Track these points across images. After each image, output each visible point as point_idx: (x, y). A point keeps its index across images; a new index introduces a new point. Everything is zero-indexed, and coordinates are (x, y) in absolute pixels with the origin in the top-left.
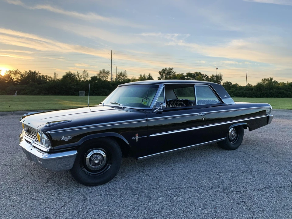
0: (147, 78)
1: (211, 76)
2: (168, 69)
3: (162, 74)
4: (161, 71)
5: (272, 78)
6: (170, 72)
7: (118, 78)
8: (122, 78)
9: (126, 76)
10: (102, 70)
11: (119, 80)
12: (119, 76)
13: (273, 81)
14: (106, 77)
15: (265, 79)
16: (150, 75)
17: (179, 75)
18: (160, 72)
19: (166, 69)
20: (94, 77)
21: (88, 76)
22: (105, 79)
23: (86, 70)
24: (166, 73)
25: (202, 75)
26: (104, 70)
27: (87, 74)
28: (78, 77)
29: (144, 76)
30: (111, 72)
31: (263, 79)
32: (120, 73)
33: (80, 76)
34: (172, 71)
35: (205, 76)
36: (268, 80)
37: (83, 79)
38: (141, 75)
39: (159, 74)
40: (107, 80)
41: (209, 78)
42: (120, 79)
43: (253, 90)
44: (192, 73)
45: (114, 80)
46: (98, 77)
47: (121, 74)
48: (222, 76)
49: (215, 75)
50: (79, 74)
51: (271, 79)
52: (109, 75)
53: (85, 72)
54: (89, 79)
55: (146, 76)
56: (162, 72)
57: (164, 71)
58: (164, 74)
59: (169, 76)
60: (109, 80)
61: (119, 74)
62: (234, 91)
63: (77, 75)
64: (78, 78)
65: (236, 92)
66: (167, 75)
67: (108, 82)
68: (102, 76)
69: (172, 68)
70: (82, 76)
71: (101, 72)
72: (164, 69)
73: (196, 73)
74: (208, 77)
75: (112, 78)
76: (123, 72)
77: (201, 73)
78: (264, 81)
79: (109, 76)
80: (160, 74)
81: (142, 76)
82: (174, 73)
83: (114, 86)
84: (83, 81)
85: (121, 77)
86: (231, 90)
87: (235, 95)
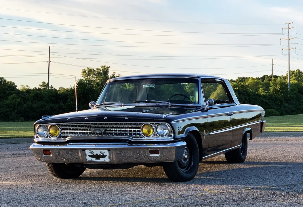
5: (108, 68)
13: (110, 75)
15: (90, 71)
31: (86, 69)
36: (99, 74)
43: (67, 99)
51: (105, 71)
62: (19, 104)
65: (25, 105)
78: (89, 74)
86: (8, 102)
87: (22, 116)
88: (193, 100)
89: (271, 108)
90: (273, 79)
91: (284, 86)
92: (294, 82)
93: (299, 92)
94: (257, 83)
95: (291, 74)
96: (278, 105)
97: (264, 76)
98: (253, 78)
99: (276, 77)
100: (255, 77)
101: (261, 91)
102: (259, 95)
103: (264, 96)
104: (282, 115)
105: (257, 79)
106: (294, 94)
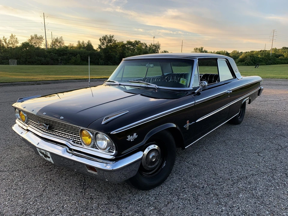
0: (86, 45)
1: (149, 45)
2: (109, 37)
3: (102, 41)
4: (102, 38)
6: (111, 40)
7: (54, 45)
8: (58, 45)
9: (63, 42)
10: (33, 35)
11: (55, 47)
12: (54, 42)
14: (40, 44)
16: (89, 42)
17: (119, 43)
18: (100, 40)
19: (106, 36)
20: (26, 43)
21: (17, 42)
22: (37, 46)
23: (13, 35)
24: (106, 40)
25: (141, 43)
26: (36, 36)
27: (15, 39)
28: (6, 42)
29: (83, 43)
30: (44, 38)
31: (195, 48)
32: (55, 39)
33: (7, 42)
34: (113, 39)
35: (143, 45)
37: (11, 46)
38: (79, 42)
39: (99, 41)
40: (40, 46)
41: (148, 47)
42: (56, 45)
44: (132, 41)
45: (49, 47)
46: (30, 44)
47: (57, 40)
48: (160, 45)
49: (153, 44)
50: (6, 39)
51: (202, 49)
52: (42, 41)
53: (12, 36)
54: (19, 45)
55: (85, 43)
56: (103, 40)
57: (105, 38)
58: (105, 42)
59: (110, 44)
60: (43, 46)
61: (54, 41)
63: (3, 40)
64: (4, 44)
66: (108, 42)
67: (42, 49)
68: (34, 42)
69: (113, 36)
70: (10, 42)
71: (32, 38)
72: (105, 36)
73: (136, 41)
74: (146, 46)
75: (46, 45)
76: (58, 38)
77: (140, 42)
78: (196, 50)
79: (42, 43)
80: (101, 42)
81: (81, 43)
82: (115, 41)
83: (50, 53)
84: (11, 47)
85: (57, 43)
88: (183, 82)
89: (262, 62)
90: (265, 51)
91: (269, 54)
92: (274, 52)
93: (275, 56)
94: (258, 53)
95: (272, 49)
96: (265, 61)
97: (261, 51)
98: (256, 51)
99: (266, 51)
100: (257, 51)
101: (259, 56)
102: (258, 58)
103: (261, 58)
104: (267, 65)
105: (258, 51)
106: (273, 57)
